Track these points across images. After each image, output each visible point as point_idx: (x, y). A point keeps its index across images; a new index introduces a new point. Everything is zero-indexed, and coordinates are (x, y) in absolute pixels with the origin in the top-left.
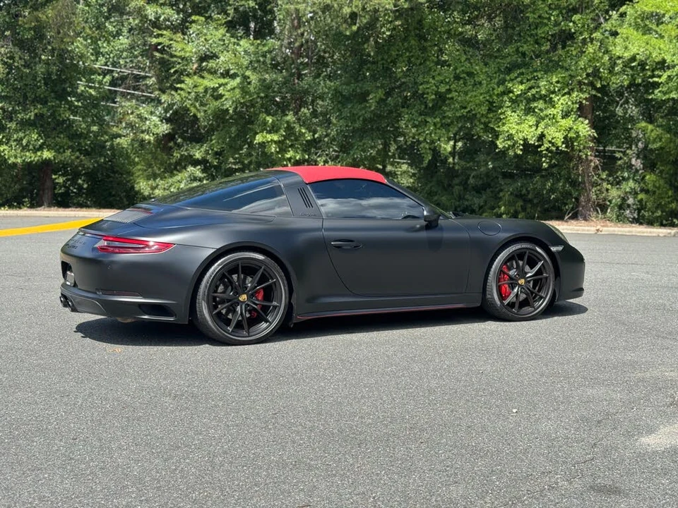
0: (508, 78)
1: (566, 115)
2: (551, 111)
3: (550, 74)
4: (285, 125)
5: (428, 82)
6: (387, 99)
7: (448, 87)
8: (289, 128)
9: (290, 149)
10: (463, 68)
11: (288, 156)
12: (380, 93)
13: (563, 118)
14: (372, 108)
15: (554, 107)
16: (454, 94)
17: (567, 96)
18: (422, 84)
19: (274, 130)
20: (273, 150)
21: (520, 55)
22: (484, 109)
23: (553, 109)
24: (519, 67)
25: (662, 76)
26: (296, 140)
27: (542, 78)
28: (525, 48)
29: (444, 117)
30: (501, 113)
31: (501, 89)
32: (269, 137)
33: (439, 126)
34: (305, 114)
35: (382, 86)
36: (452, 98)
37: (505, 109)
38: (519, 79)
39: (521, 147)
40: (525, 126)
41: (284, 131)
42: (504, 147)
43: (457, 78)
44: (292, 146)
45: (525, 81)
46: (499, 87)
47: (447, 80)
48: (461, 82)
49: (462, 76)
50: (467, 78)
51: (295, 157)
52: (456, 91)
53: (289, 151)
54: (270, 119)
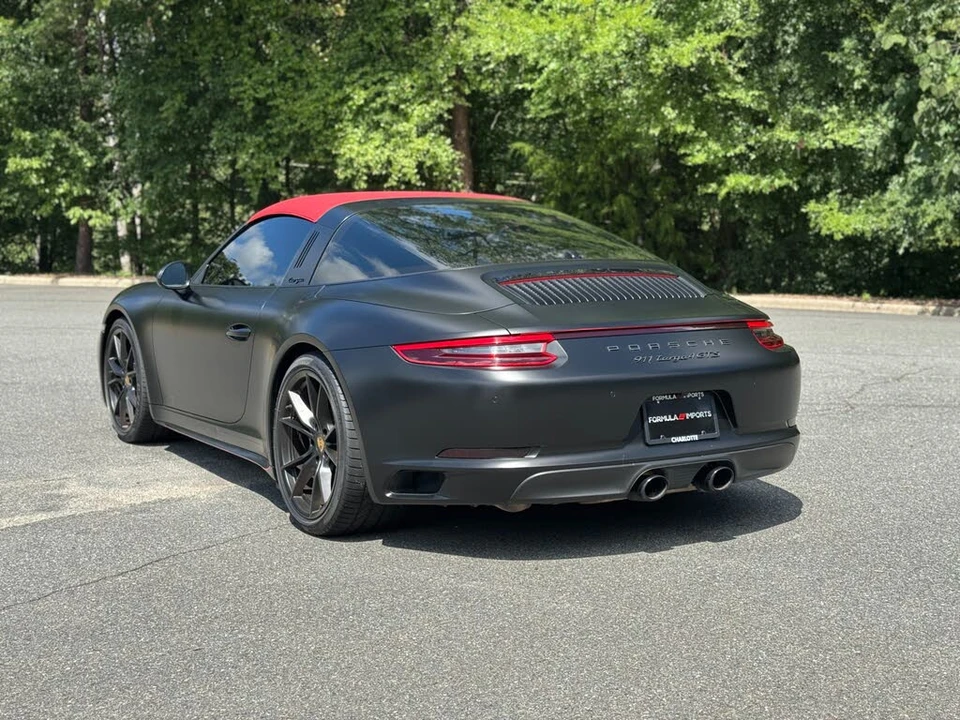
0: (347, 79)
1: (422, 132)
2: (403, 127)
3: (401, 75)
4: (53, 146)
5: (241, 84)
6: (188, 110)
7: (270, 90)
8: (60, 150)
9: (64, 180)
10: (290, 64)
11: (61, 190)
12: (179, 101)
13: (418, 136)
14: (170, 123)
15: (407, 120)
16: (279, 101)
17: (425, 105)
18: (235, 86)
19: (36, 151)
20: (35, 182)
21: (366, 47)
22: (317, 124)
23: (405, 124)
24: (362, 64)
25: (535, 80)
26: (73, 166)
27: (390, 80)
28: (371, 38)
29: (269, 136)
30: (340, 130)
31: (339, 95)
32: (26, 163)
33: (263, 147)
34: (84, 128)
35: (181, 89)
36: (277, 107)
37: (345, 123)
38: (362, 82)
39: (365, 178)
40: (370, 147)
41: (52, 154)
42: (346, 178)
43: (283, 78)
44: (66, 176)
45: (369, 84)
46: (335, 92)
47: (269, 81)
48: (289, 84)
49: (289, 75)
50: (297, 78)
51: (71, 192)
52: (281, 97)
53: (62, 183)
54: (27, 135)
